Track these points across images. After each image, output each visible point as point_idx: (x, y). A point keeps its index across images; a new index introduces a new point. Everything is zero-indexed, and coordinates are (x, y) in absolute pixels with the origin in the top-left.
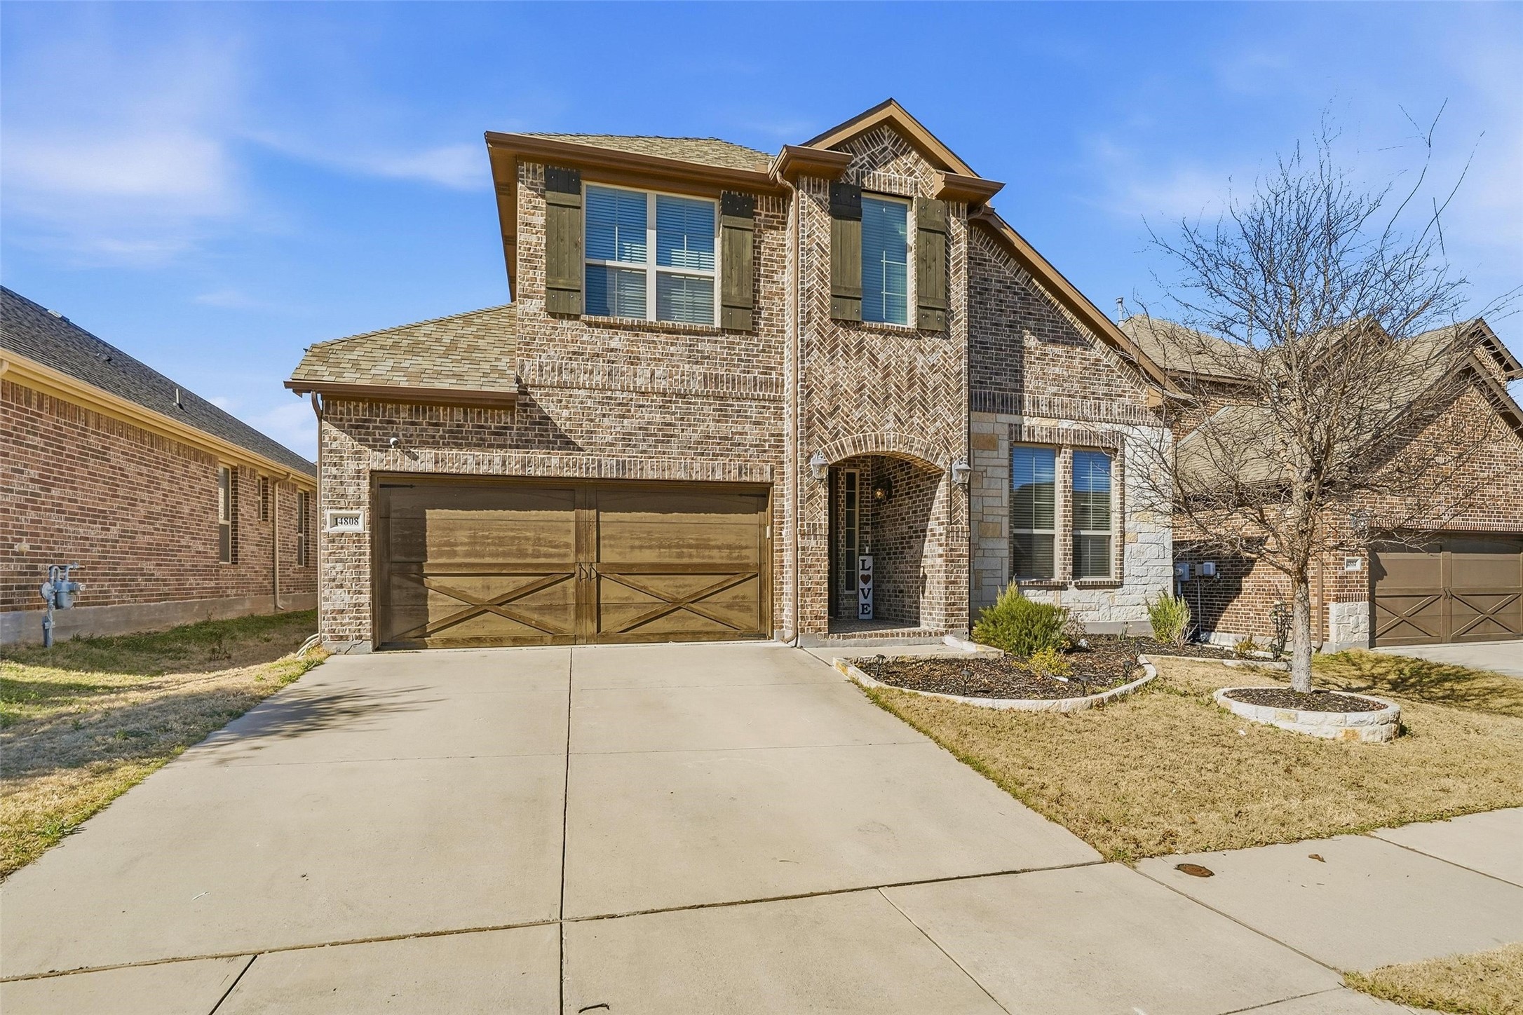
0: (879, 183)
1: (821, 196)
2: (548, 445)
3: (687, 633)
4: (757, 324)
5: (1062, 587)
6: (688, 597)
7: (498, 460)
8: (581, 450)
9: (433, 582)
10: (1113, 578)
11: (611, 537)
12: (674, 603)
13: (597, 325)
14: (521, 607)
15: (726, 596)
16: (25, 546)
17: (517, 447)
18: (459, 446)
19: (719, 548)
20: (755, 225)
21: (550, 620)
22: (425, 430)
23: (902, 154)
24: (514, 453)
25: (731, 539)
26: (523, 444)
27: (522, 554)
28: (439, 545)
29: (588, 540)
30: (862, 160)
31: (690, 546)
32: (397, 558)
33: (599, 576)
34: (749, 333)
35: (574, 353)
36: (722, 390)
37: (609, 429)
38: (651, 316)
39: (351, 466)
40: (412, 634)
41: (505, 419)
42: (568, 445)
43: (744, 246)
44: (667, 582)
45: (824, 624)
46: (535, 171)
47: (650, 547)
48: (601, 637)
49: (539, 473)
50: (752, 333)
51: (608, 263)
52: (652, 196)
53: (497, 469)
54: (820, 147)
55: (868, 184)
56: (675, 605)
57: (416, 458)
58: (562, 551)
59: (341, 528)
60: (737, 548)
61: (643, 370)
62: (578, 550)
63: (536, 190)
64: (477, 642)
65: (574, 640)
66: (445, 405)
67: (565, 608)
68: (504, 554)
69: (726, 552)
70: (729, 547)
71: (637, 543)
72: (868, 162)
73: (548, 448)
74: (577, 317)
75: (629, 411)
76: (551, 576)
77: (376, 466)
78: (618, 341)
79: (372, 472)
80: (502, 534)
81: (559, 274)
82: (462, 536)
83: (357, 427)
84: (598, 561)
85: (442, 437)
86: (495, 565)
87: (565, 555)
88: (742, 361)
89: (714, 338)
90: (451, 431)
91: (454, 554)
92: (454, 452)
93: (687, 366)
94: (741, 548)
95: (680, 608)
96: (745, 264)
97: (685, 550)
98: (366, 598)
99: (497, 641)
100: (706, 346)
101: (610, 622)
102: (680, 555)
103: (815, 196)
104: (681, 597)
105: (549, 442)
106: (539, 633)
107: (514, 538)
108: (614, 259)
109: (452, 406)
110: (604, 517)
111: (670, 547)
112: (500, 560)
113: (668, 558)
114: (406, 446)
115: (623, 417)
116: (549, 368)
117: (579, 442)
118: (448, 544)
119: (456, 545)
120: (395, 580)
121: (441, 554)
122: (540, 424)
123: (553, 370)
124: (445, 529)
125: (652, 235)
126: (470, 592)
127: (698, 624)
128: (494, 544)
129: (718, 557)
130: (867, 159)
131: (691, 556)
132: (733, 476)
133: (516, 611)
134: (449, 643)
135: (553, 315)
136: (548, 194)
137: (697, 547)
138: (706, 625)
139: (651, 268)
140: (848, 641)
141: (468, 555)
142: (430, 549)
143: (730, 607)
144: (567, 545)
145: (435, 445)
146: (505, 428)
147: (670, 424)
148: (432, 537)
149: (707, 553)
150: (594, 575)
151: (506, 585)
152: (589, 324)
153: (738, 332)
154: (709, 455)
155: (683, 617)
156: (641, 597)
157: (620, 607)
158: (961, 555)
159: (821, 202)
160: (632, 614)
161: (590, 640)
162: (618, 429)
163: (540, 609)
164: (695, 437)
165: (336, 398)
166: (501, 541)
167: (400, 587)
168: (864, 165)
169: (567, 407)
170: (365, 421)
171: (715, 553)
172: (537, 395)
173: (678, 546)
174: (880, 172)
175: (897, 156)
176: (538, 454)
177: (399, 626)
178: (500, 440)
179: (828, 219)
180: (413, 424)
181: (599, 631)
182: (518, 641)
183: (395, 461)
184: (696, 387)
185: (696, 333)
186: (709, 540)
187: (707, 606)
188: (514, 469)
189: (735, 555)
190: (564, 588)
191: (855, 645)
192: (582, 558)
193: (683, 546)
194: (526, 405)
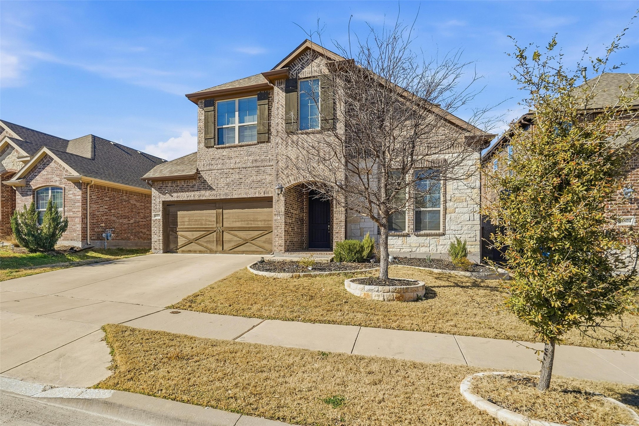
0: (306, 74)
1: (282, 86)
2: (205, 189)
3: (250, 251)
4: (270, 138)
5: (408, 235)
6: (251, 238)
7: (192, 195)
8: (214, 190)
9: (179, 233)
10: (441, 231)
11: (226, 218)
12: (246, 241)
13: (219, 148)
14: (200, 241)
15: (263, 238)
16: (103, 225)
17: (197, 191)
18: (183, 192)
19: (261, 221)
20: (269, 102)
21: (209, 246)
22: (175, 188)
23: (315, 59)
24: (196, 193)
25: (265, 218)
26: (199, 190)
27: (202, 224)
28: (181, 222)
29: (220, 219)
30: (298, 67)
31: (251, 221)
32: (171, 226)
33: (223, 232)
34: (267, 142)
35: (213, 159)
36: (258, 164)
37: (222, 182)
38: (237, 142)
39: (158, 200)
40: (174, 249)
41: (194, 182)
42: (211, 189)
43: (265, 110)
44: (244, 233)
45: (283, 248)
46: (202, 102)
47: (238, 221)
48: (223, 251)
49: (203, 199)
50: (268, 141)
51: (224, 126)
52: (237, 100)
53: (192, 198)
54: (278, 68)
55: (301, 76)
56: (246, 242)
57: (172, 196)
58: (213, 223)
59: (156, 218)
60: (267, 221)
61: (233, 161)
62: (217, 223)
63: (202, 108)
64: (190, 251)
65: (216, 252)
66: (179, 180)
67: (213, 241)
68: (197, 225)
69: (263, 222)
70: (264, 221)
71: (234, 220)
72: (301, 67)
73: (205, 190)
74: (213, 147)
75: (229, 175)
76: (209, 231)
77: (163, 200)
78: (225, 152)
79: (163, 201)
80: (196, 218)
81: (208, 134)
82: (186, 219)
83: (159, 189)
84: (223, 226)
85: (179, 190)
86: (194, 228)
87: (213, 225)
88: (265, 152)
89: (255, 146)
90: (181, 188)
91: (184, 225)
92: (182, 194)
93: (246, 157)
94: (268, 221)
95: (248, 242)
96: (265, 117)
97: (249, 222)
98: (161, 238)
99: (195, 252)
100: (252, 149)
101: (227, 246)
102: (248, 224)
103: (280, 87)
104: (248, 238)
105: (206, 188)
106: (205, 249)
107: (200, 219)
108: (225, 125)
109: (181, 180)
110: (225, 211)
111: (244, 221)
112: (196, 226)
113: (244, 225)
114: (170, 193)
115: (227, 178)
116: (206, 165)
117: (214, 187)
118: (184, 222)
119: (185, 222)
120: (171, 233)
121: (181, 225)
122: (203, 183)
123: (207, 165)
124: (182, 217)
125: (237, 114)
126: (189, 237)
127: (254, 248)
128: (194, 221)
129: (260, 224)
130: (300, 66)
131: (251, 224)
132: (262, 195)
133: (200, 243)
134: (183, 252)
135: (207, 147)
136: (205, 109)
137: (254, 221)
138: (257, 248)
139: (237, 125)
140: (292, 255)
141: (188, 225)
142: (179, 223)
143: (264, 242)
144: (214, 221)
145: (177, 192)
146: (194, 185)
147: (241, 179)
148: (179, 220)
149: (257, 223)
150: (221, 231)
151: (197, 234)
152: (217, 148)
153: (264, 142)
154: (254, 188)
155: (249, 246)
156: (236, 239)
157: (230, 241)
158: (341, 221)
159: (282, 89)
160: (233, 244)
161: (220, 253)
162: (225, 182)
163: (207, 242)
164: (249, 182)
165: (155, 181)
166: (196, 221)
167: (172, 235)
168: (299, 69)
169: (211, 177)
170: (161, 187)
171: (259, 223)
172: (202, 174)
173: (247, 221)
174: (305, 69)
175: (313, 61)
176: (203, 192)
177: (172, 246)
178: (193, 189)
179: (284, 94)
180: (172, 186)
181: (223, 250)
182: (201, 252)
183: (168, 198)
184: (249, 164)
185: (250, 145)
186: (257, 218)
187: (257, 242)
188: (197, 198)
189: (266, 223)
190: (213, 235)
191: (295, 257)
192: (218, 225)
193: (249, 221)
194: (200, 177)
